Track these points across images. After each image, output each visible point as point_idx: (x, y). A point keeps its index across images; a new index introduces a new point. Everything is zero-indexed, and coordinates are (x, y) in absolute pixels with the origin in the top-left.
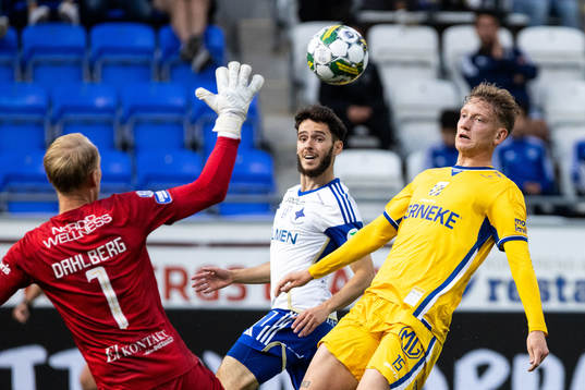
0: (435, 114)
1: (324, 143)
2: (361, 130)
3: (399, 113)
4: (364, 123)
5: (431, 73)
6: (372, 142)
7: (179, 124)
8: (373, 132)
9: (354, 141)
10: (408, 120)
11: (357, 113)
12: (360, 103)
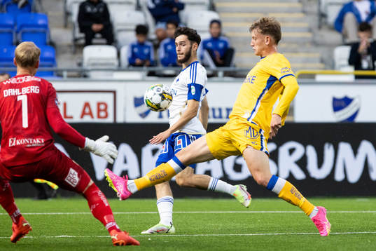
0: (134, 27)
1: (185, 47)
2: (98, 35)
3: (117, 27)
4: (100, 32)
5: (133, 7)
6: (104, 41)
7: (11, 33)
8: (104, 37)
9: (95, 41)
10: (120, 31)
11: (96, 27)
12: (98, 22)
